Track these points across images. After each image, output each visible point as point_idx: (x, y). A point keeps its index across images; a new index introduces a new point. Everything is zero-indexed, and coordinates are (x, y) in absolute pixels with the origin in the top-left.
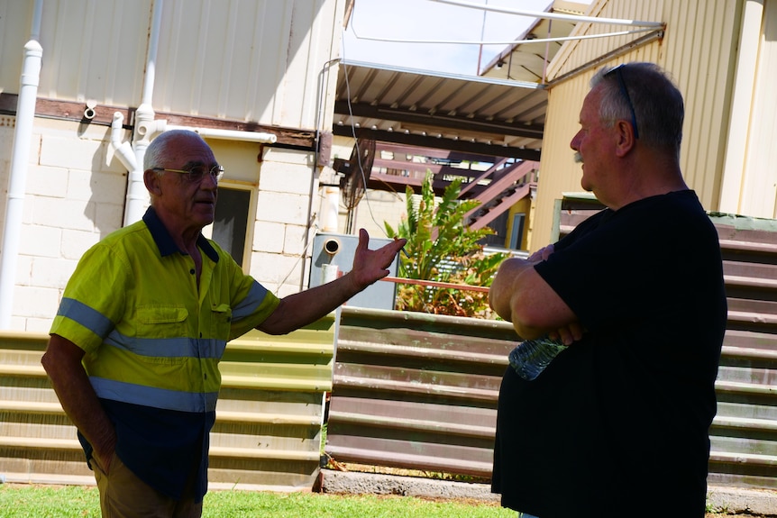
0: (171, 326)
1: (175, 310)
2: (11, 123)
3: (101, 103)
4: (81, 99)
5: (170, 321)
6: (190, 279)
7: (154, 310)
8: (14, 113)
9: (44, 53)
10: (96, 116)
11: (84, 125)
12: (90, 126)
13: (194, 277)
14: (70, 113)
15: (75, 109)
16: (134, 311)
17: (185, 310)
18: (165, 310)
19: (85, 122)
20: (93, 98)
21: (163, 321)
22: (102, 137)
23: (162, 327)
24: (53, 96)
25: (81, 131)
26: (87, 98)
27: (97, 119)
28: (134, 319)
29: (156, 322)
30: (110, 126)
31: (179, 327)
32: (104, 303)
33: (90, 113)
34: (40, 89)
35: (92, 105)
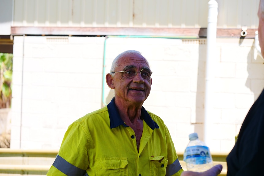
0: (116, 171)
1: (119, 161)
2: (203, 42)
3: (249, 28)
4: (239, 27)
5: (116, 168)
6: (132, 142)
7: (105, 161)
8: (206, 37)
9: (219, 6)
10: (247, 35)
11: (242, 40)
12: (245, 40)
13: (134, 140)
14: (234, 34)
15: (236, 32)
16: (94, 162)
17: (126, 161)
18: (113, 161)
19: (242, 38)
20: (245, 26)
21: (111, 168)
22: (251, 45)
23: (110, 171)
24: (225, 27)
25: (240, 43)
26: (242, 26)
27: (248, 36)
28: (94, 167)
29: (106, 168)
30: (254, 39)
31: (122, 172)
32: (73, 158)
33: (244, 33)
34: (218, 24)
35: (245, 29)
